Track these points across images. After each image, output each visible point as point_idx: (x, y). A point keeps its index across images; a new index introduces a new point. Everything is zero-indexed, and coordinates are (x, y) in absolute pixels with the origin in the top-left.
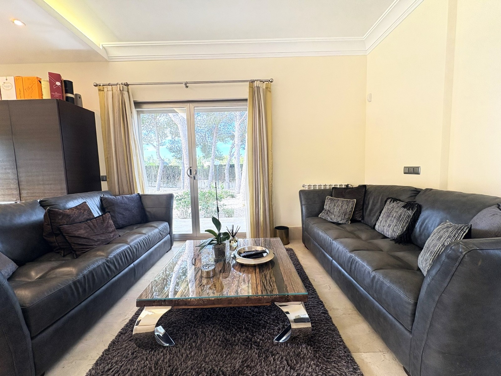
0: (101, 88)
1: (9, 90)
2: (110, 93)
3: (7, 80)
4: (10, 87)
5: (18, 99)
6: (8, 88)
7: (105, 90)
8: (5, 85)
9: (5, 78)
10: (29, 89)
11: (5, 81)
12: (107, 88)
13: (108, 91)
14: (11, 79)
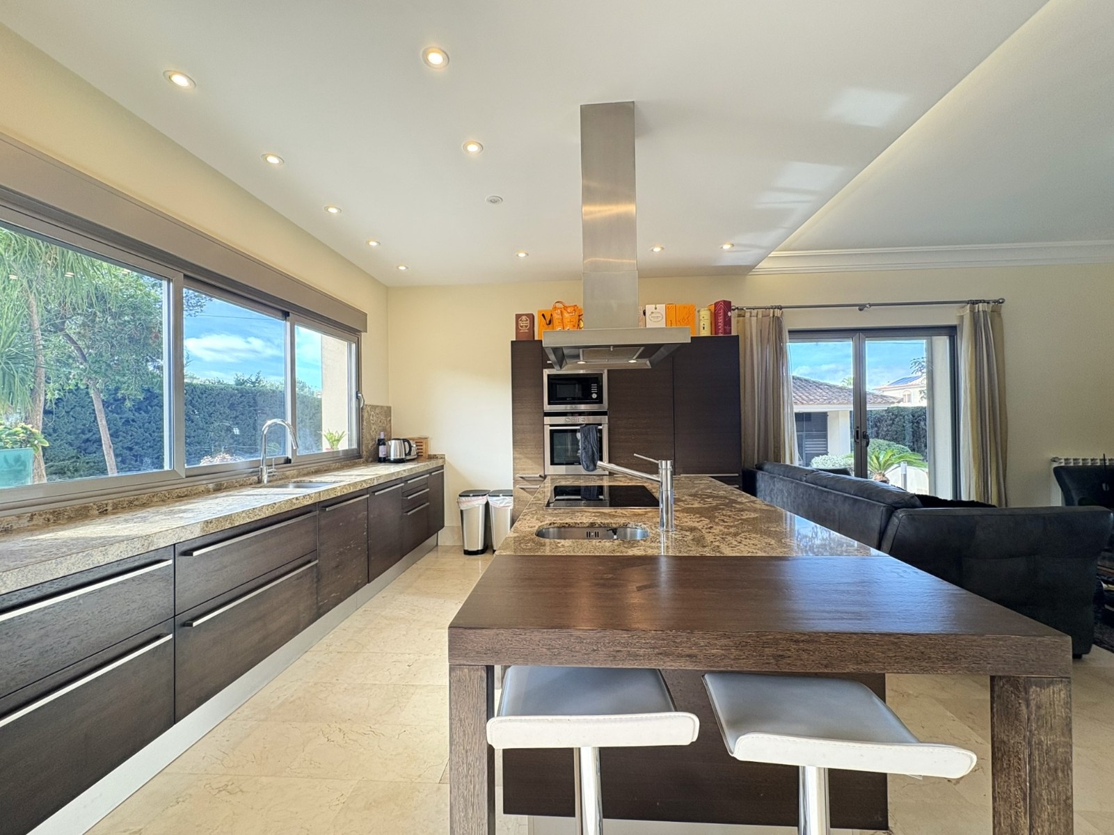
0: (742, 312)
1: (658, 321)
2: (754, 319)
3: (656, 308)
4: (660, 318)
6: (656, 320)
7: (748, 315)
8: (653, 315)
9: (654, 306)
10: (684, 321)
11: (654, 311)
12: (751, 313)
13: (751, 316)
14: (661, 308)
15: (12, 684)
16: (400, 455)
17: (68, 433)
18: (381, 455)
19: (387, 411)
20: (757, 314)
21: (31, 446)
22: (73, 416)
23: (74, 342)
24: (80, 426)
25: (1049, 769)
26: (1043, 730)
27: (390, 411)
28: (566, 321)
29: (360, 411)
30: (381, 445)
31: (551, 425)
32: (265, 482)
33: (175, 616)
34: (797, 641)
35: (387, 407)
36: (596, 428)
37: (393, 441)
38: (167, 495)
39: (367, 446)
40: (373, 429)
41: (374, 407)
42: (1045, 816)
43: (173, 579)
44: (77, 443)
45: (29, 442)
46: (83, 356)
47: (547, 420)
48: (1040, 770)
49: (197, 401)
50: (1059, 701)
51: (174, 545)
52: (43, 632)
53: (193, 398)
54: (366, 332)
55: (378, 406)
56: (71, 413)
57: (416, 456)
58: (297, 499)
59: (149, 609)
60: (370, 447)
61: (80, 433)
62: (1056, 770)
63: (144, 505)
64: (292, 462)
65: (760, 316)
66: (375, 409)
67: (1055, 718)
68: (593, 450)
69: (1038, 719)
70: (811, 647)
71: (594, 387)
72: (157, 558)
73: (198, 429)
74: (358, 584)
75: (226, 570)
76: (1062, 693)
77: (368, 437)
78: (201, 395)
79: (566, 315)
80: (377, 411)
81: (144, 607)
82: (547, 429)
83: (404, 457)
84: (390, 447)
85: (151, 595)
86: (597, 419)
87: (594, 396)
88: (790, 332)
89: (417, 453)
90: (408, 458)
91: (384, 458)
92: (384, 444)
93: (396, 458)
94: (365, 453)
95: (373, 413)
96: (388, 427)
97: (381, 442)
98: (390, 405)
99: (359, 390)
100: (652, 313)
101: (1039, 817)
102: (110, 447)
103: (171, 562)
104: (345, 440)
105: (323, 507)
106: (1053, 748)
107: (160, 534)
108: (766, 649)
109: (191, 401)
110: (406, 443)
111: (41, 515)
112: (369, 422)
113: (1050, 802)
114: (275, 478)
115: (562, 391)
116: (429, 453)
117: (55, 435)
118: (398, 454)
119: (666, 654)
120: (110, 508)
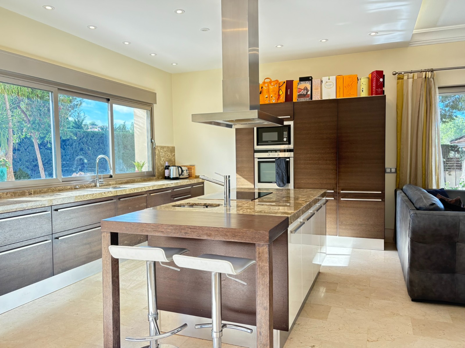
0: (401, 76)
1: (330, 88)
2: (411, 80)
3: (329, 79)
4: (332, 86)
5: (337, 98)
6: (329, 87)
7: (405, 78)
8: (327, 84)
9: (328, 77)
10: (348, 86)
11: (328, 81)
12: (408, 76)
13: (408, 78)
14: (333, 78)
15: (3, 243)
16: (176, 175)
17: (27, 161)
18: (166, 175)
19: (172, 150)
20: (413, 76)
21: (6, 167)
22: (28, 152)
23: (24, 113)
24: (32, 158)
25: (262, 274)
26: (260, 261)
27: (174, 150)
28: (271, 91)
29: (153, 149)
30: (166, 169)
31: (259, 158)
32: (98, 186)
33: (52, 234)
34: (191, 228)
35: (172, 147)
36: (285, 160)
37: (172, 167)
38: (54, 189)
39: (158, 170)
40: (162, 160)
41: (162, 147)
42: (261, 289)
43: (51, 219)
44: (31, 167)
45: (5, 165)
46: (29, 120)
47: (257, 155)
48: (259, 274)
49: (90, 142)
50: (265, 252)
51: (51, 206)
52: (10, 229)
53: (87, 140)
54: (156, 104)
55: (165, 147)
56: (27, 150)
57: (188, 176)
58: (104, 193)
59: (42, 229)
60: (160, 170)
61: (32, 162)
62: (264, 274)
63: (45, 192)
64: (113, 177)
65: (416, 78)
66: (164, 148)
67: (264, 257)
68: (282, 174)
69: (259, 257)
70: (195, 230)
71: (285, 134)
72: (45, 210)
73: (91, 159)
74: (141, 240)
75: (73, 219)
76: (266, 249)
77: (159, 164)
78: (92, 138)
79: (271, 87)
80: (165, 150)
81: (41, 228)
82: (256, 161)
83: (178, 176)
84: (170, 170)
85: (43, 224)
86: (287, 154)
87: (285, 139)
88: (439, 88)
89: (189, 175)
90: (181, 177)
91: (168, 177)
92: (168, 169)
93: (173, 177)
94: (157, 174)
95: (162, 151)
96: (172, 159)
97: (167, 168)
98: (174, 145)
99: (152, 137)
100: (327, 82)
101: (259, 289)
102: (43, 169)
103: (50, 212)
104: (146, 165)
105: (119, 198)
106: (263, 267)
107: (46, 201)
108: (182, 231)
109: (86, 142)
110: (179, 168)
111: (10, 193)
112: (159, 156)
113: (262, 284)
114: (103, 184)
115: (266, 136)
116: (196, 175)
117: (21, 162)
118: (175, 174)
119: (156, 231)
120: (32, 193)
